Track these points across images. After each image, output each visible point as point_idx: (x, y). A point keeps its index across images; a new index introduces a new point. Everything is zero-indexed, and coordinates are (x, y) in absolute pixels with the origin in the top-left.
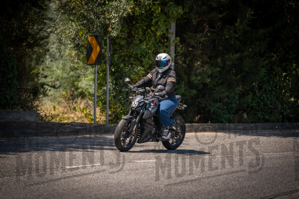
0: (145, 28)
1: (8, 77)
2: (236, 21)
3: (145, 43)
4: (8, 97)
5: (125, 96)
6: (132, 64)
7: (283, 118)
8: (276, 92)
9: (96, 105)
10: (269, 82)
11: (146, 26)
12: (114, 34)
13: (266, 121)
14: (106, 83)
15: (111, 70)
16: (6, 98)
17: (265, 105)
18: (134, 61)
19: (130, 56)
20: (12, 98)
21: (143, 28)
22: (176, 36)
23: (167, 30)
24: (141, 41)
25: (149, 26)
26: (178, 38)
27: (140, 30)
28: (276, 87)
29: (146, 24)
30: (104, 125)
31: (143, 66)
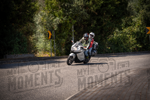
0: (65, 28)
1: (24, 44)
2: (91, 25)
3: (65, 32)
4: (25, 50)
5: (60, 48)
6: (61, 39)
7: (106, 52)
8: (103, 45)
9: (52, 52)
10: (101, 42)
11: (65, 27)
12: (56, 29)
13: (101, 53)
14: (54, 45)
15: (55, 41)
16: (24, 51)
17: (101, 49)
18: (62, 38)
19: (61, 36)
20: (26, 50)
21: (64, 28)
22: (74, 30)
23: (71, 28)
24: (64, 32)
25: (66, 27)
26: (75, 30)
27: (63, 28)
28: (103, 44)
29: (65, 26)
30: (54, 57)
31: (65, 39)
